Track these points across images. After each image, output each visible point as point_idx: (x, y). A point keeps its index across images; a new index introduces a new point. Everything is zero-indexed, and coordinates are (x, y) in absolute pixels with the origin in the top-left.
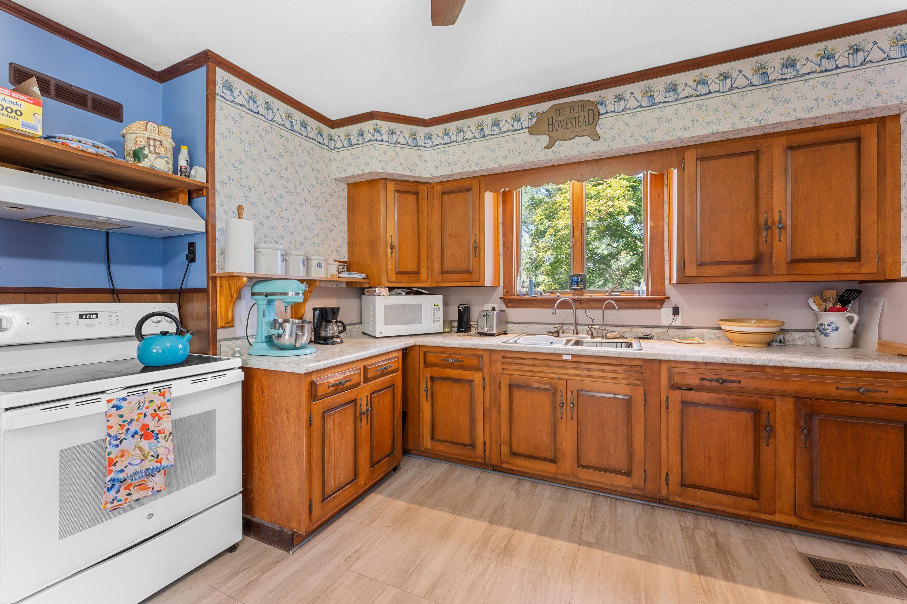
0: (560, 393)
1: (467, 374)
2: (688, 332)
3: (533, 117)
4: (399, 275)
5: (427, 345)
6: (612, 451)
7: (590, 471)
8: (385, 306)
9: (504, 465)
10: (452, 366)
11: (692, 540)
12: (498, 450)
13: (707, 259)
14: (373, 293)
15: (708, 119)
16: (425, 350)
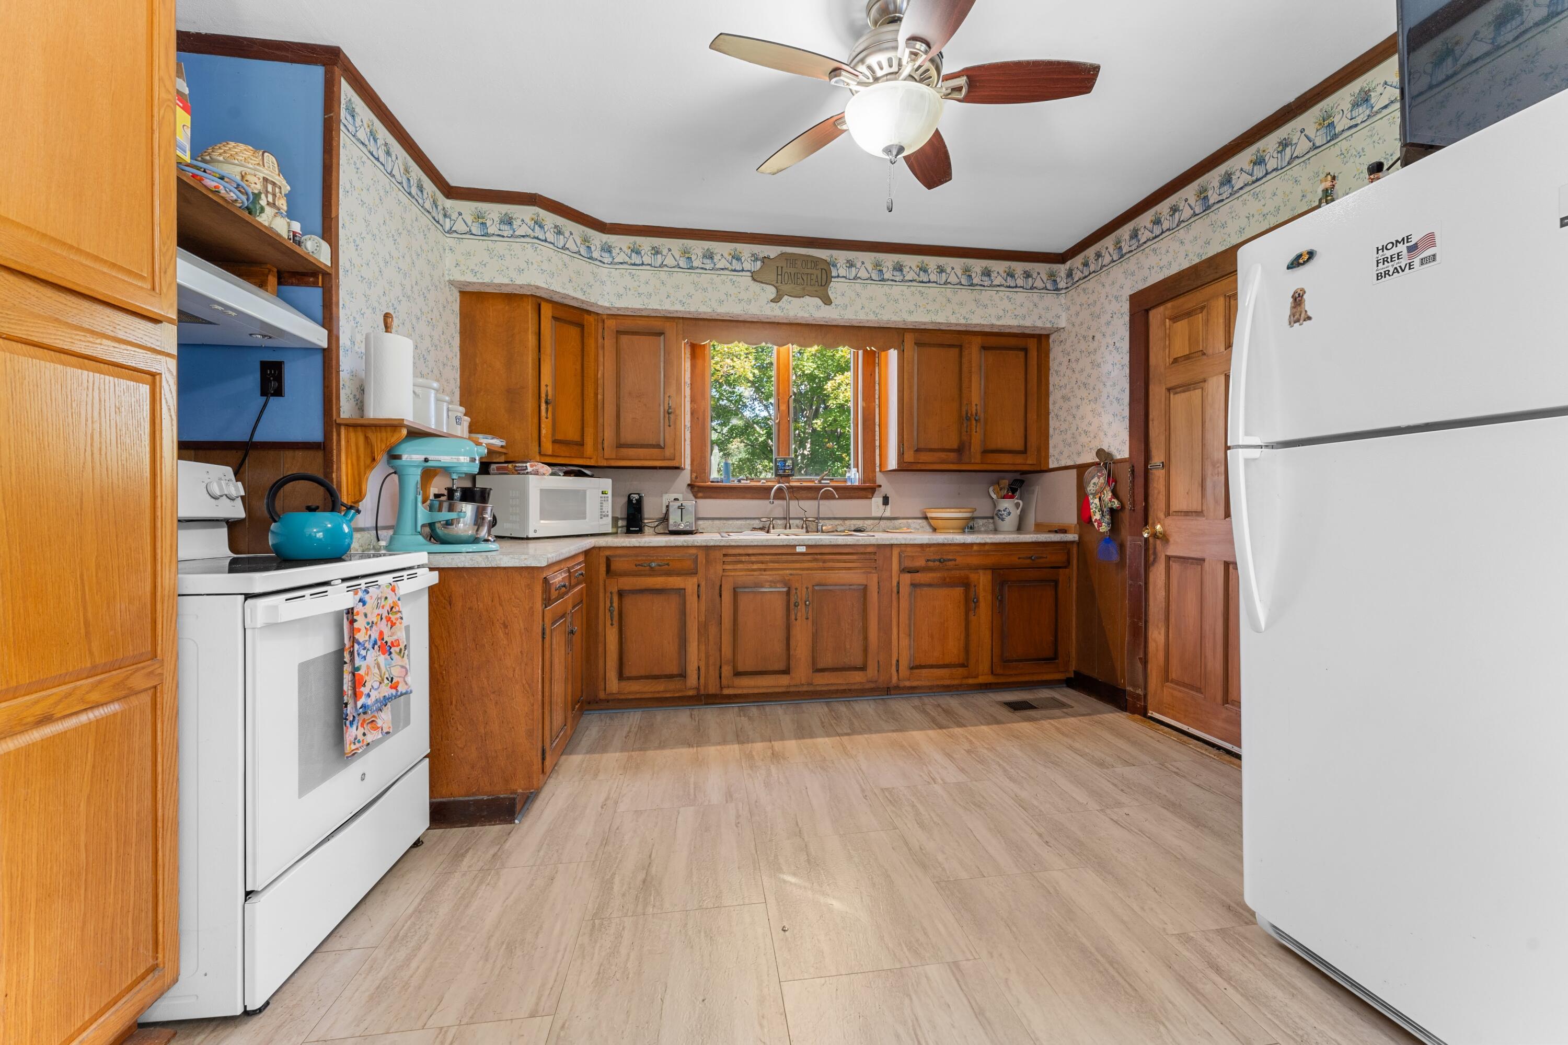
0: (794, 591)
1: (675, 582)
2: (897, 522)
3: (756, 259)
4: (557, 446)
5: (615, 545)
6: (848, 646)
7: (826, 674)
8: (541, 490)
9: (726, 692)
10: (652, 572)
11: (924, 712)
12: (717, 675)
13: (922, 446)
14: (522, 472)
15: (929, 308)
16: (608, 553)
